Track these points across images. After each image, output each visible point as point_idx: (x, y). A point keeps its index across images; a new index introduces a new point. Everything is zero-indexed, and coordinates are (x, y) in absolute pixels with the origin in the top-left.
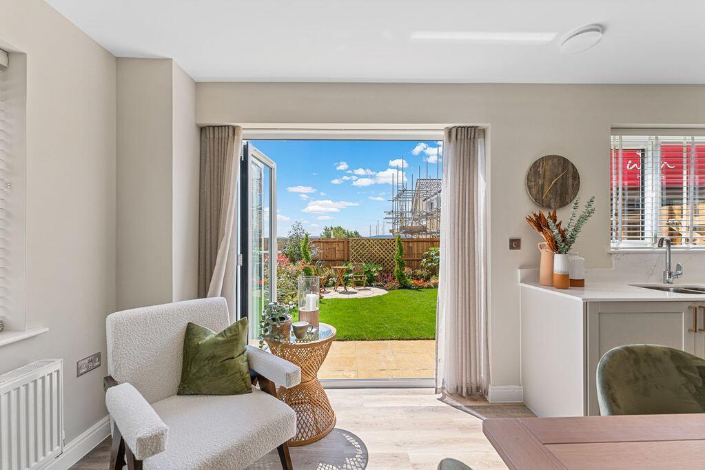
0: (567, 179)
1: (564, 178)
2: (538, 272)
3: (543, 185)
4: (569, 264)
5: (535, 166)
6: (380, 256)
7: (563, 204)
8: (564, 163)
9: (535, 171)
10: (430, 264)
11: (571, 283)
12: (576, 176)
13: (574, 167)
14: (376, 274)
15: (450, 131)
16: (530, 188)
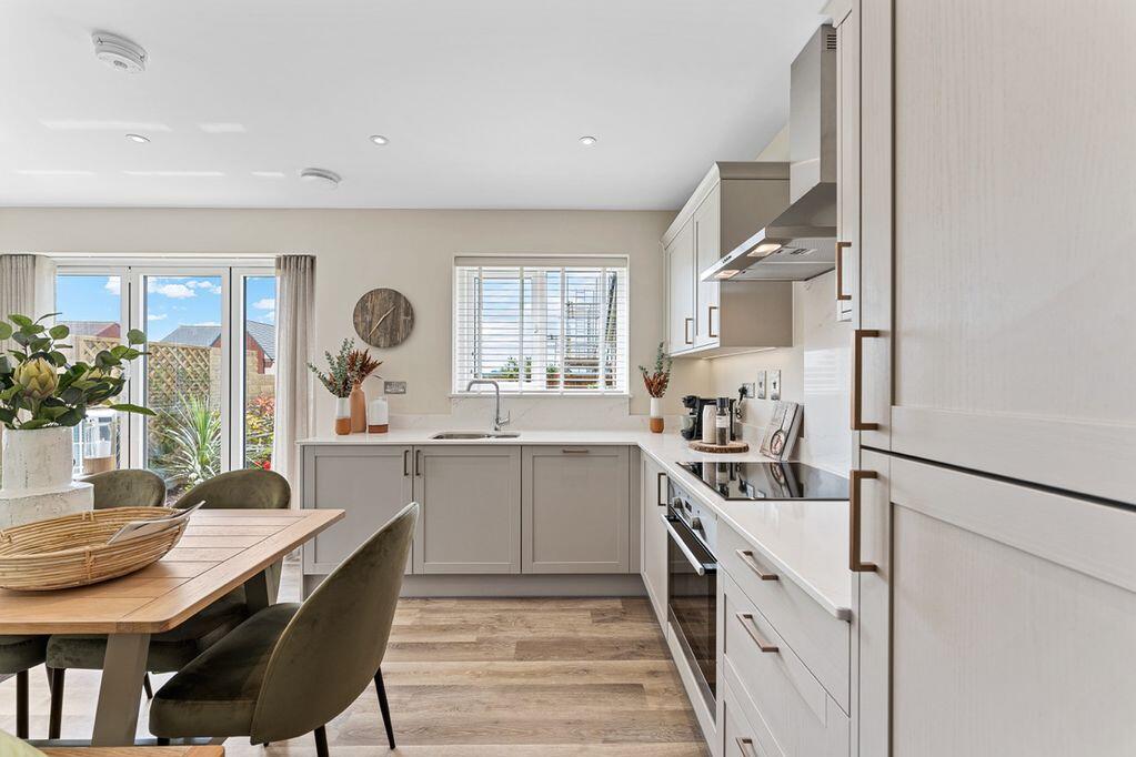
0: (398, 314)
1: (395, 313)
3: (371, 322)
5: (363, 300)
7: (394, 343)
8: (396, 296)
9: (363, 306)
12: (409, 311)
13: (406, 301)
15: (279, 259)
16: (356, 324)
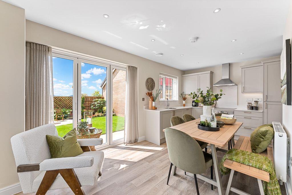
2: (149, 106)
3: (149, 85)
4: (155, 104)
6: (70, 105)
7: (152, 90)
9: (147, 81)
10: (94, 108)
11: (156, 108)
12: (154, 83)
13: (154, 81)
14: (69, 113)
15: (129, 67)
16: (146, 85)
